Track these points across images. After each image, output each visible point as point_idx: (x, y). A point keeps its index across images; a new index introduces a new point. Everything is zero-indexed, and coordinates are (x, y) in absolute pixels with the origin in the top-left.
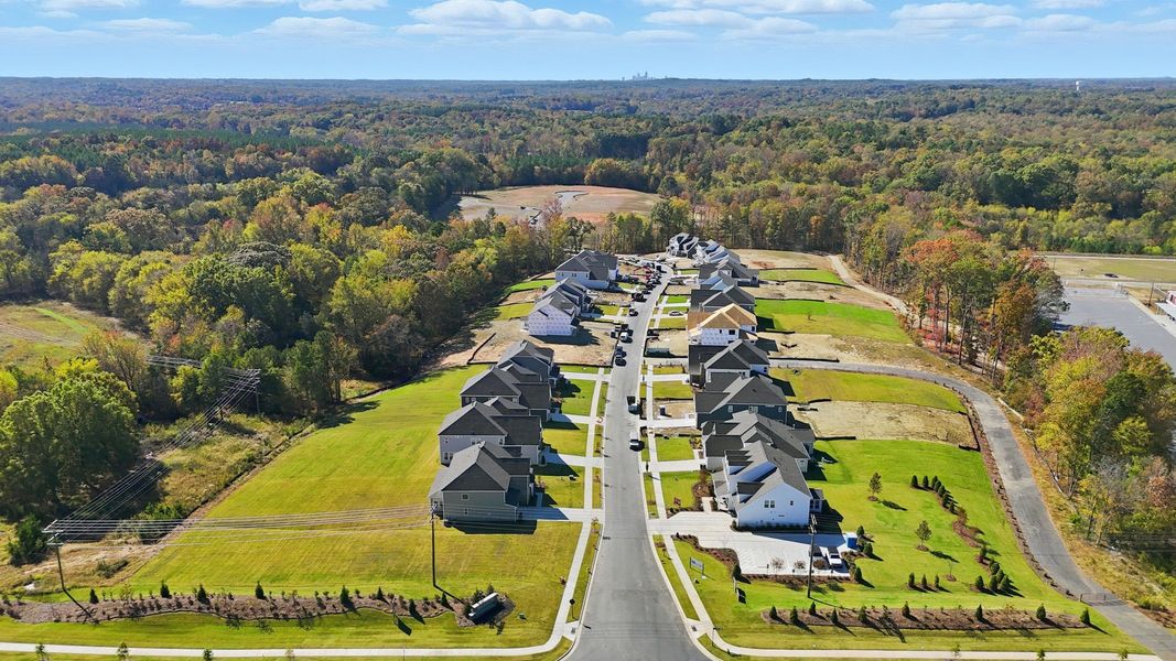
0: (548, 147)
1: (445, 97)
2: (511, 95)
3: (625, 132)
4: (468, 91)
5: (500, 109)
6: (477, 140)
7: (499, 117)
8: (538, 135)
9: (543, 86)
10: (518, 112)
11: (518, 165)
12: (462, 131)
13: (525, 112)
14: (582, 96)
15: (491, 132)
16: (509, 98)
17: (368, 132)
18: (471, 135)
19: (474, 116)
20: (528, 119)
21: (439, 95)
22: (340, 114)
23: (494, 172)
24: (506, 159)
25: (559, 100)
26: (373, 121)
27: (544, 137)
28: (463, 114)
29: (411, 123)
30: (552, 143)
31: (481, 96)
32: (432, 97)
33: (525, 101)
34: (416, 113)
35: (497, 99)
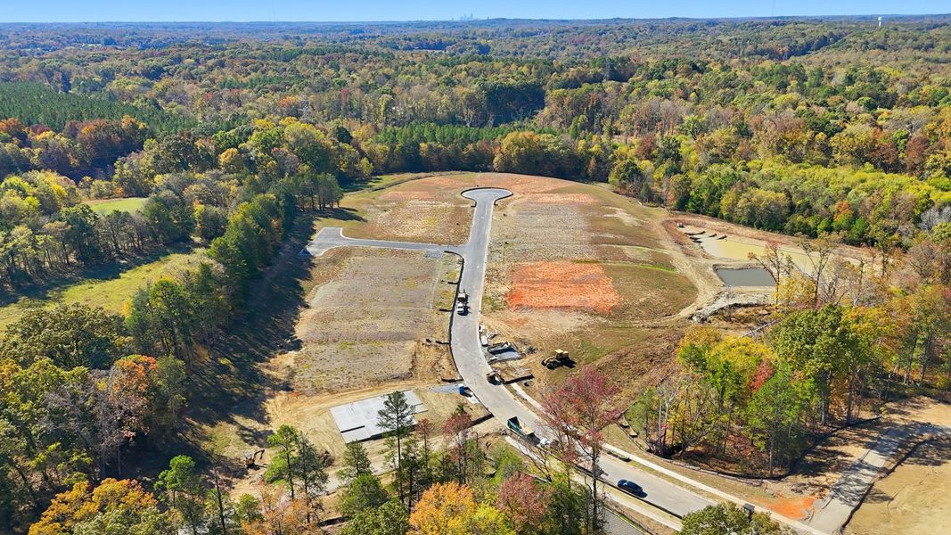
0: (422, 102)
1: (298, 38)
2: (361, 35)
3: (511, 81)
4: (321, 32)
5: (356, 52)
6: (334, 94)
7: (356, 61)
8: (408, 86)
9: (388, 26)
10: (376, 54)
11: (394, 141)
12: (314, 82)
13: (383, 55)
14: (432, 35)
15: (349, 81)
16: (360, 38)
17: (203, 82)
18: (325, 87)
19: (328, 60)
20: (388, 64)
21: (292, 36)
22: (179, 60)
23: (362, 154)
24: (377, 130)
25: (410, 40)
26: (211, 69)
27: (416, 89)
28: (316, 58)
29: (255, 70)
30: (428, 97)
31: (333, 35)
32: (286, 38)
33: (378, 40)
34: (264, 58)
35: (349, 39)
